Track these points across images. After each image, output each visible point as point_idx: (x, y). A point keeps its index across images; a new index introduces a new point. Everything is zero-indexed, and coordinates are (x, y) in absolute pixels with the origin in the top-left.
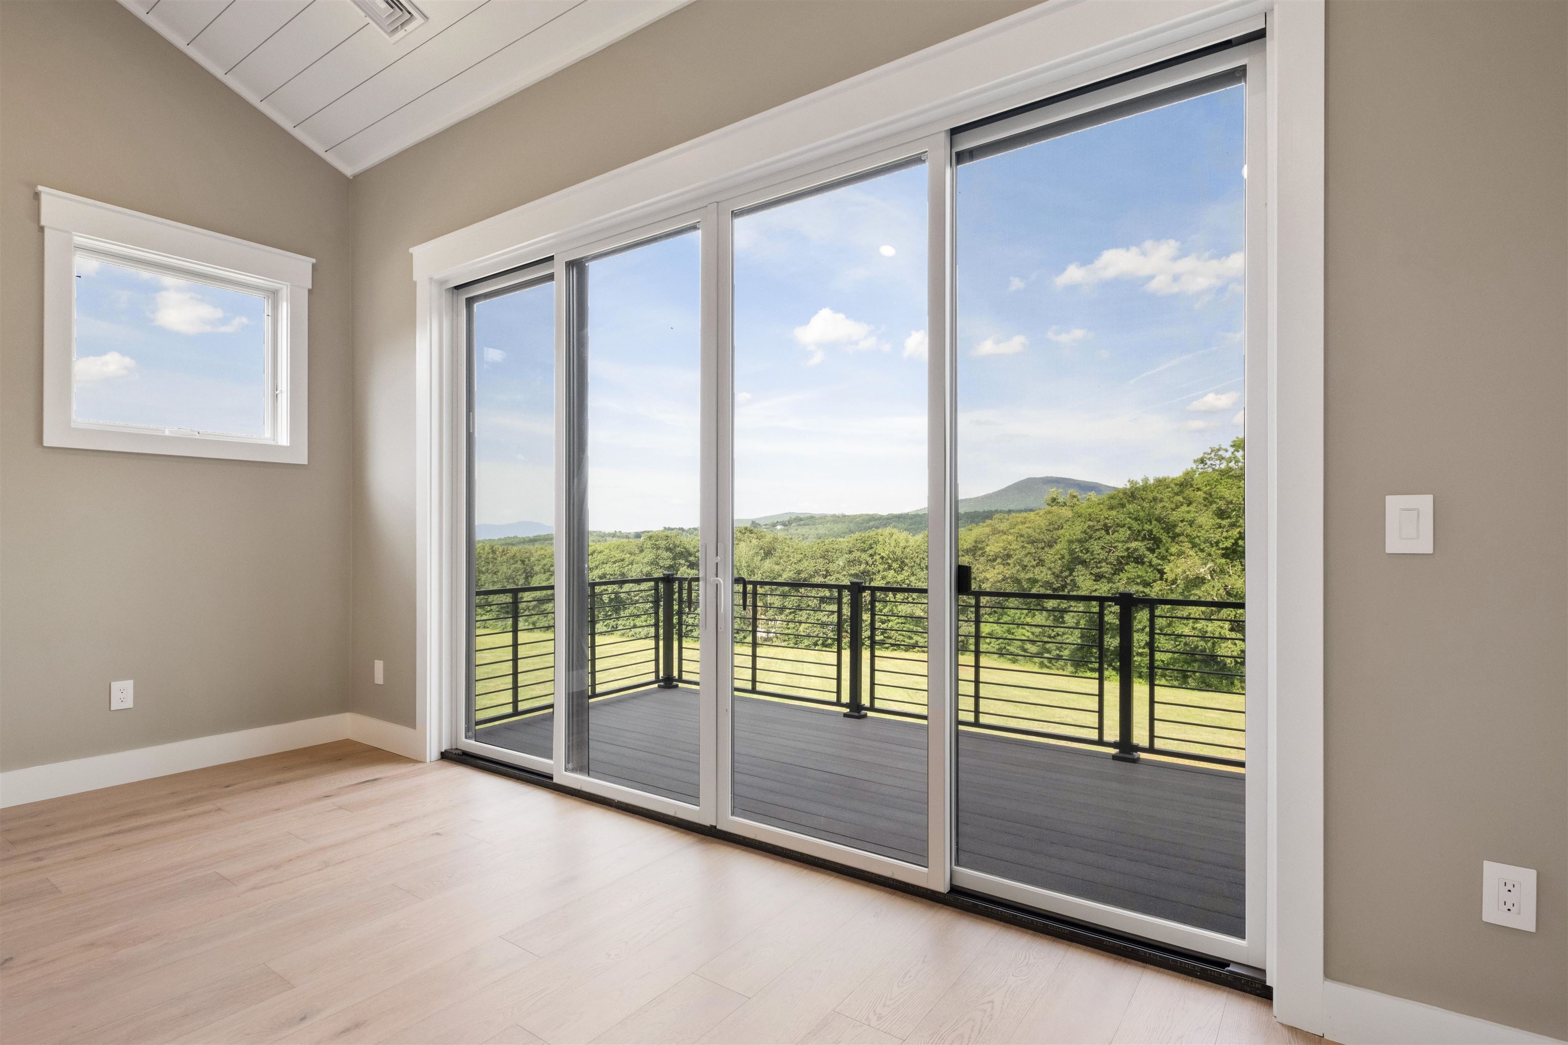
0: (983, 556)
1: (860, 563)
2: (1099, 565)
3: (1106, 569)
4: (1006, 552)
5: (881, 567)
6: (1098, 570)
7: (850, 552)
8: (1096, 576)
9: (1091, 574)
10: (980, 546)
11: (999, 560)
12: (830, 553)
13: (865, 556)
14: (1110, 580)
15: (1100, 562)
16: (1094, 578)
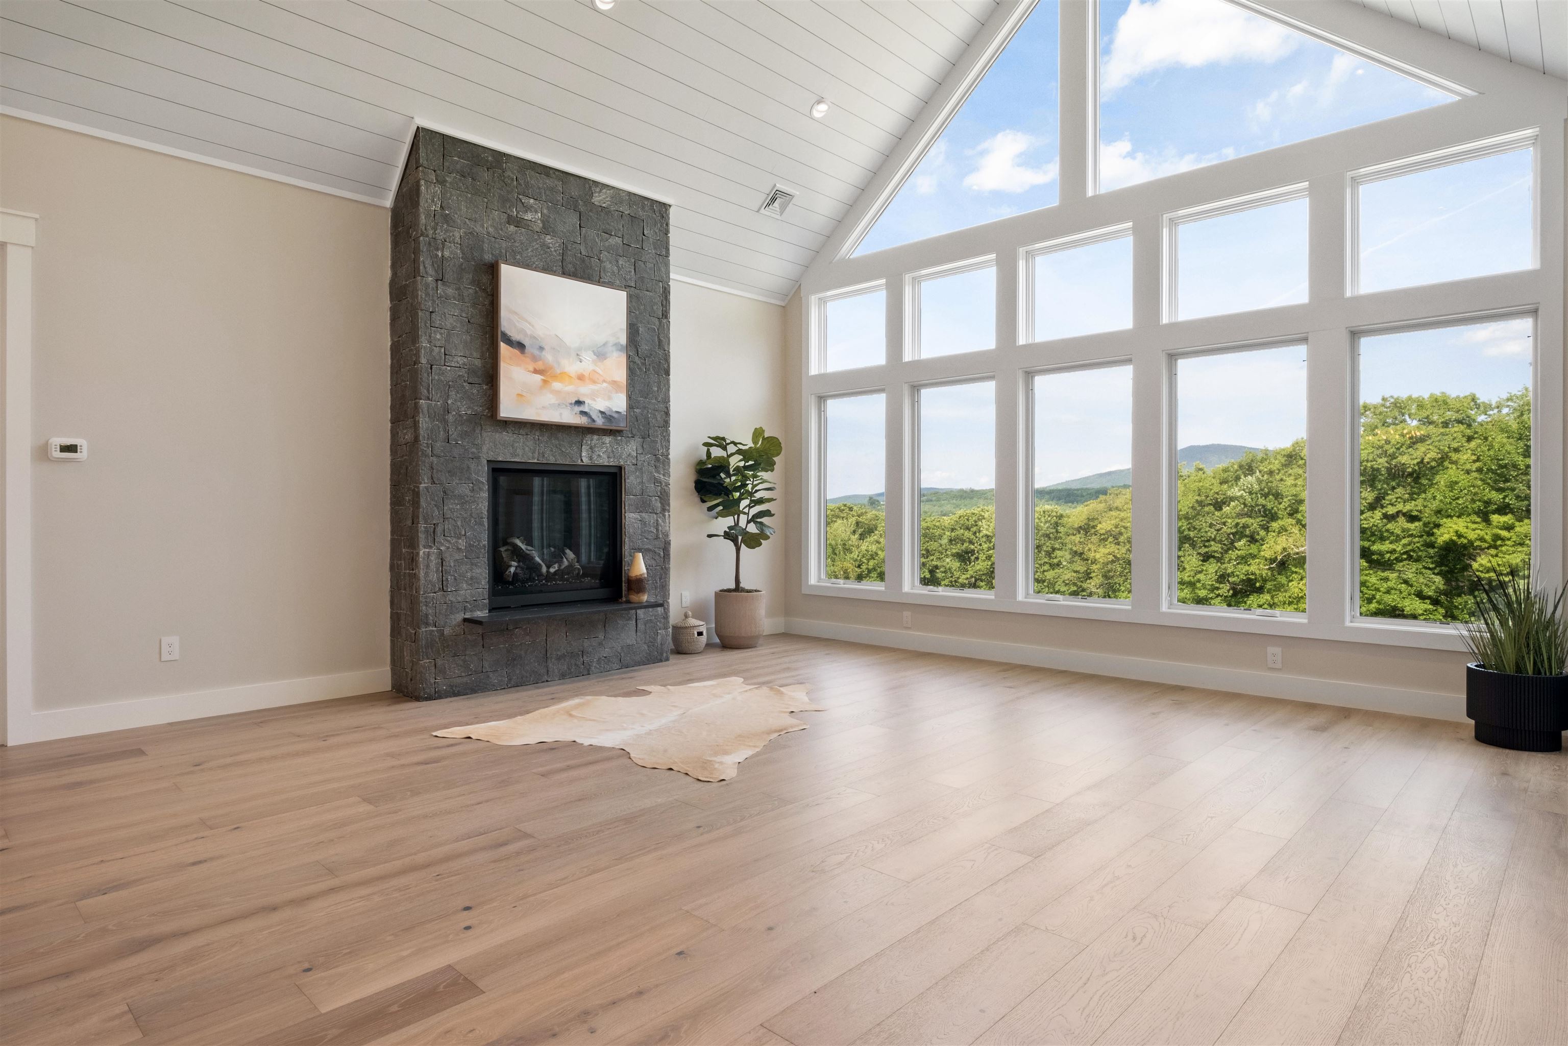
0: (1096, 535)
1: (963, 542)
2: (1207, 544)
3: (1215, 547)
4: (1118, 529)
5: (985, 546)
6: (1207, 550)
7: (953, 530)
8: (1204, 557)
9: (1199, 554)
10: (1092, 524)
11: (1111, 539)
12: (931, 530)
13: (968, 534)
14: (1219, 560)
15: (1208, 541)
16: (1202, 558)
